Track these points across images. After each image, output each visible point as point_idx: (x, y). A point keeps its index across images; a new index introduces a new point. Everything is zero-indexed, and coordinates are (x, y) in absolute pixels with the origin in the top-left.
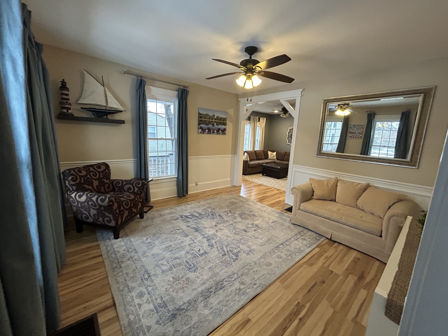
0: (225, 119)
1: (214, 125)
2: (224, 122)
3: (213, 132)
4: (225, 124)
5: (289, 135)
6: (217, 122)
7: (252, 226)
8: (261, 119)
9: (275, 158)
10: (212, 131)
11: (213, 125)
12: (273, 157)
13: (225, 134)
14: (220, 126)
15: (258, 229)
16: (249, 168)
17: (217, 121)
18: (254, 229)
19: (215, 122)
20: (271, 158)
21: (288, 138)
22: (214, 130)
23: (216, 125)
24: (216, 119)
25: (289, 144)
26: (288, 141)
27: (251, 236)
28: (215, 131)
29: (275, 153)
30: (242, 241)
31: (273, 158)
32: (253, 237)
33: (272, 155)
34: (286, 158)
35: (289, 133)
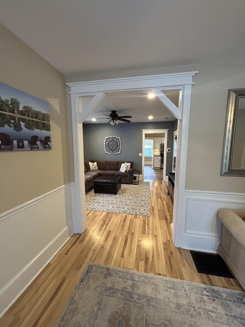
0: (45, 117)
1: (21, 129)
2: (46, 122)
3: (21, 144)
4: (47, 128)
5: (106, 144)
6: (29, 120)
9: (97, 168)
10: (15, 142)
11: (18, 128)
12: (95, 167)
13: (50, 148)
14: (37, 132)
17: (26, 118)
19: (24, 120)
20: (93, 169)
21: (105, 147)
22: (20, 141)
23: (26, 127)
24: (22, 113)
28: (26, 143)
29: (95, 164)
31: (95, 169)
33: (93, 166)
34: (107, 167)
35: (105, 142)
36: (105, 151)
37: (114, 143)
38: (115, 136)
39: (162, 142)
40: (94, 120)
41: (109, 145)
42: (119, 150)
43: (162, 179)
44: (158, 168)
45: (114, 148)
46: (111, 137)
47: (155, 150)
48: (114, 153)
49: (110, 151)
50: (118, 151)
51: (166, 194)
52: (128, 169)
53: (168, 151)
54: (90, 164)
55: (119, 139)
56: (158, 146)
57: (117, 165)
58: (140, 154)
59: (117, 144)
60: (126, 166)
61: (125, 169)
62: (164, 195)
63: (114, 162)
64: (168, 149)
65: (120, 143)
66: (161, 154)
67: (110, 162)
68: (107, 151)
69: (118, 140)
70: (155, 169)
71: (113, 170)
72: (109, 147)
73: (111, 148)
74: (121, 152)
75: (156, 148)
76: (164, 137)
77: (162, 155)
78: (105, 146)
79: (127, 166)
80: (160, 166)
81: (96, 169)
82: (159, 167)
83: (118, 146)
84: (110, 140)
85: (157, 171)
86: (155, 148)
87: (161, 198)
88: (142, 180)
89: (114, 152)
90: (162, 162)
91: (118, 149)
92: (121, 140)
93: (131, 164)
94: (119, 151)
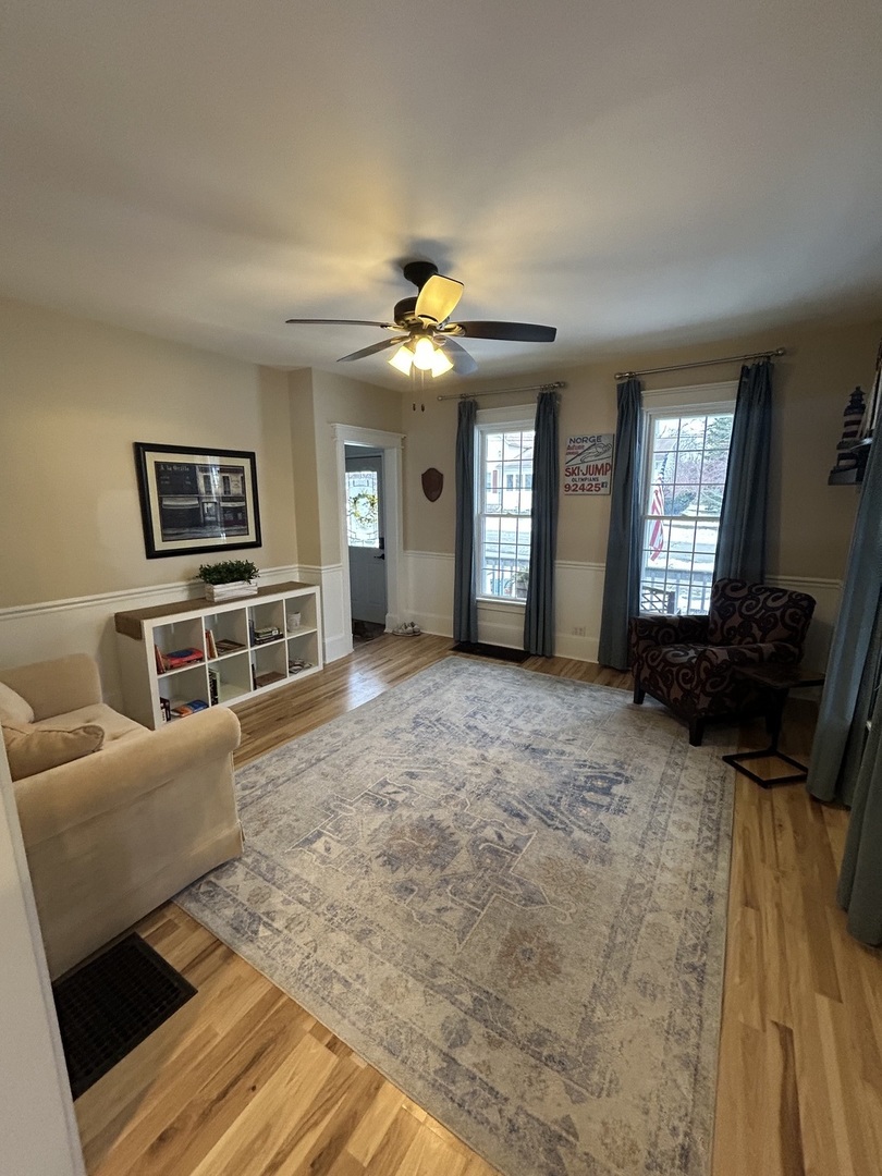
7: (392, 796)
15: (376, 790)
18: (390, 789)
27: (394, 764)
30: (412, 748)
32: (388, 762)
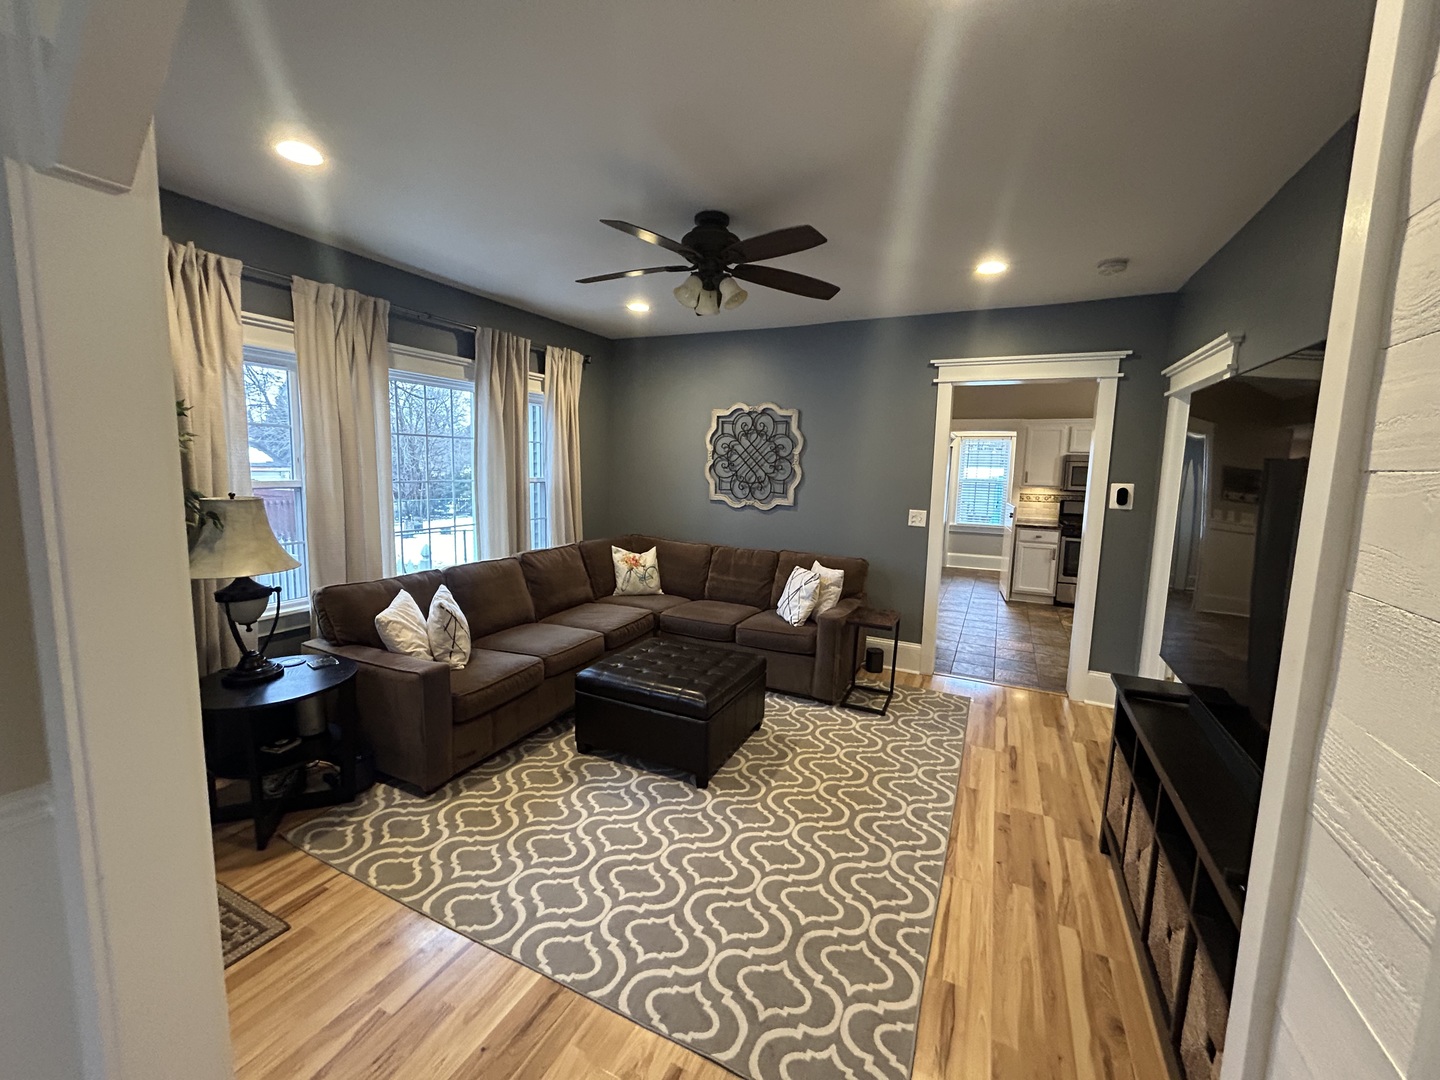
5: (714, 451)
8: (554, 356)
9: (654, 583)
12: (643, 578)
16: (456, 724)
20: (629, 589)
21: (713, 466)
25: (721, 497)
26: (712, 482)
29: (650, 557)
31: (641, 587)
33: (637, 568)
34: (713, 579)
35: (714, 440)
36: (712, 487)
37: (760, 442)
38: (766, 401)
39: (1076, 448)
40: (639, 307)
41: (735, 457)
42: (785, 483)
43: (1060, 684)
44: (1043, 602)
45: (761, 473)
46: (746, 409)
47: (1027, 491)
48: (757, 504)
49: (736, 489)
50: (779, 488)
51: (1087, 839)
52: (825, 607)
53: (1114, 504)
54: (619, 555)
55: (787, 421)
56: (1049, 471)
57: (770, 574)
58: (916, 518)
59: (776, 450)
60: (814, 584)
61: (807, 604)
62: (1067, 843)
63: (751, 554)
64: (1116, 487)
65: (794, 445)
66: (1062, 515)
67: (728, 553)
68: (719, 489)
69: (781, 429)
70: (1018, 603)
71: (743, 602)
72: (731, 464)
73: (743, 471)
74: (800, 496)
75: (1030, 482)
76: (1090, 414)
77: (1069, 523)
78: (711, 463)
79: (822, 587)
80: (1049, 590)
81: (649, 590)
82: (1048, 597)
83: (780, 459)
84: (739, 429)
85: (1027, 617)
86: (1022, 479)
87: (1041, 887)
88: (917, 683)
89: (758, 494)
90: (1069, 565)
91: (780, 477)
92: (799, 427)
93: (845, 576)
94: (784, 494)
